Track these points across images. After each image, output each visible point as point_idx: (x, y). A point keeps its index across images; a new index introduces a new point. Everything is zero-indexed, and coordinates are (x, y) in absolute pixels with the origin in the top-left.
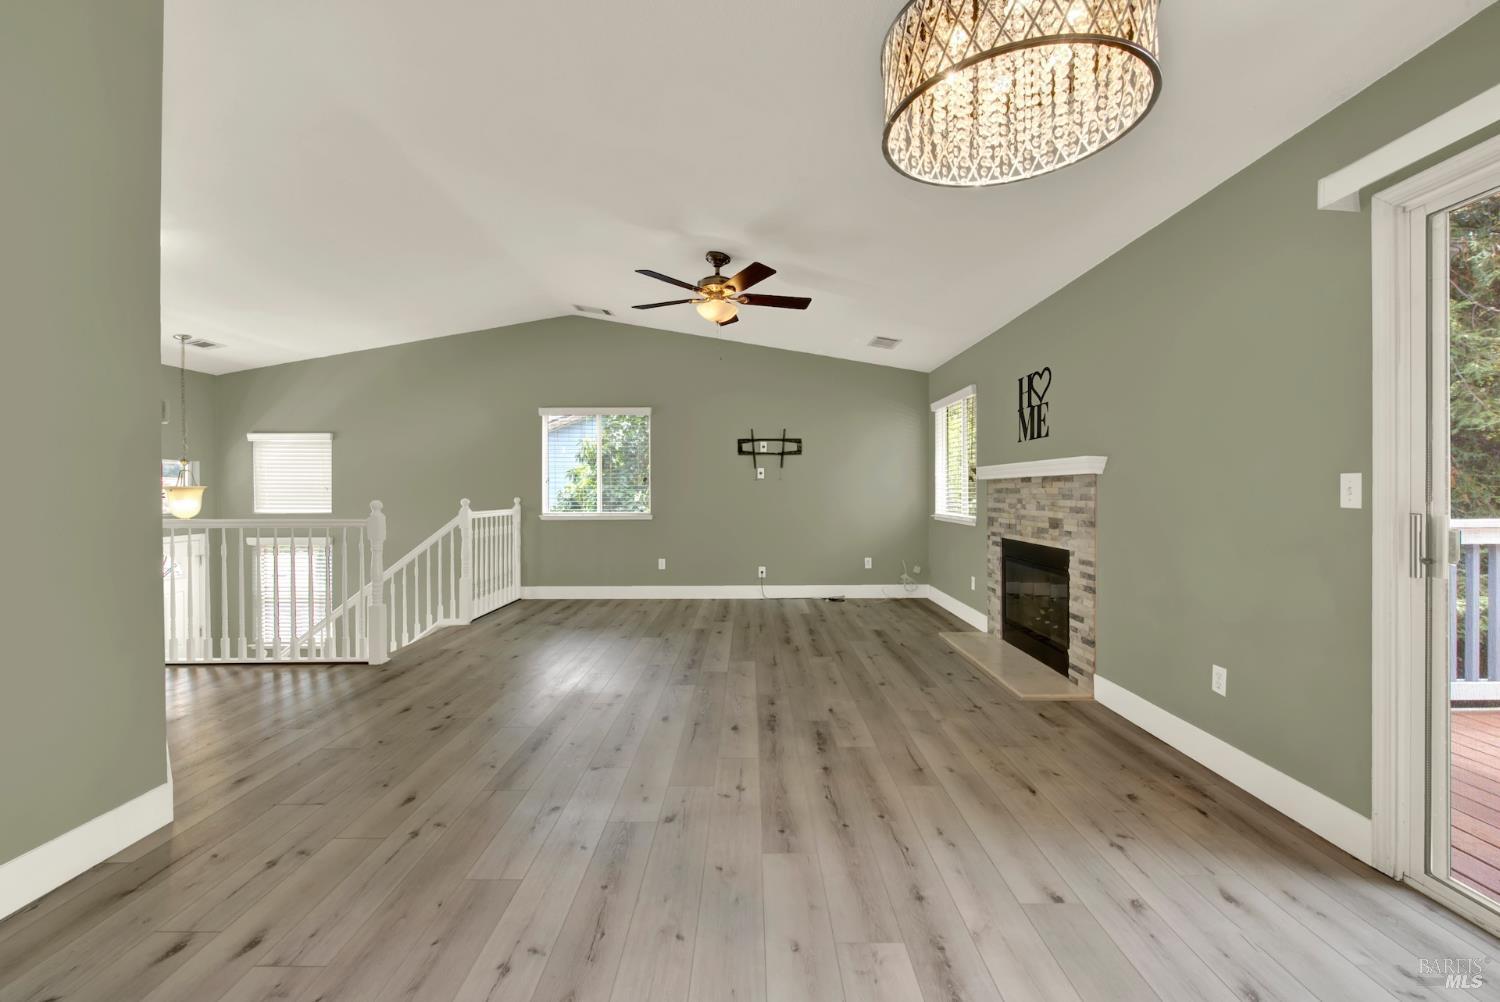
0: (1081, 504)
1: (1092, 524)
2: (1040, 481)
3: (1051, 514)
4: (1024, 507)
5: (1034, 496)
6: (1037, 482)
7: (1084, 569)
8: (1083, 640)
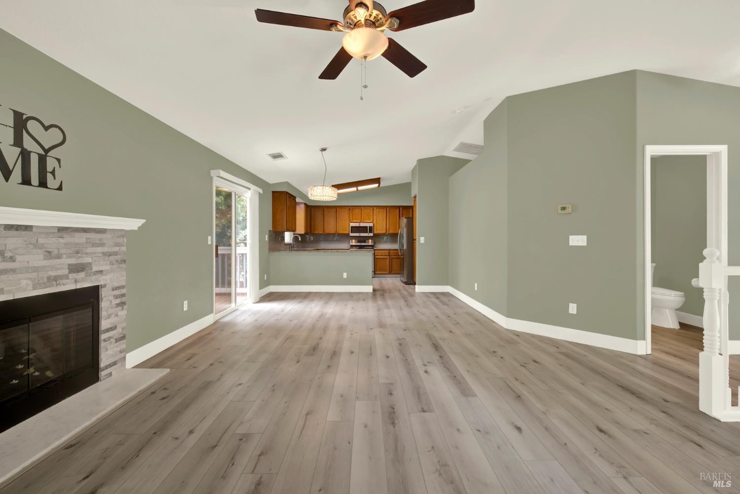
0: (116, 249)
1: (124, 261)
2: (56, 231)
3: (73, 261)
4: (12, 259)
5: (42, 247)
6: (47, 231)
7: (117, 292)
8: (117, 340)
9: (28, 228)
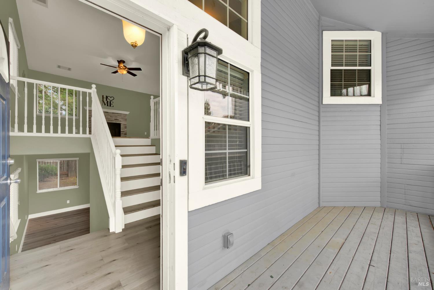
0: (124, 117)
6: (110, 113)
7: (124, 125)
8: (124, 134)
9: (108, 112)
